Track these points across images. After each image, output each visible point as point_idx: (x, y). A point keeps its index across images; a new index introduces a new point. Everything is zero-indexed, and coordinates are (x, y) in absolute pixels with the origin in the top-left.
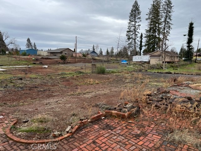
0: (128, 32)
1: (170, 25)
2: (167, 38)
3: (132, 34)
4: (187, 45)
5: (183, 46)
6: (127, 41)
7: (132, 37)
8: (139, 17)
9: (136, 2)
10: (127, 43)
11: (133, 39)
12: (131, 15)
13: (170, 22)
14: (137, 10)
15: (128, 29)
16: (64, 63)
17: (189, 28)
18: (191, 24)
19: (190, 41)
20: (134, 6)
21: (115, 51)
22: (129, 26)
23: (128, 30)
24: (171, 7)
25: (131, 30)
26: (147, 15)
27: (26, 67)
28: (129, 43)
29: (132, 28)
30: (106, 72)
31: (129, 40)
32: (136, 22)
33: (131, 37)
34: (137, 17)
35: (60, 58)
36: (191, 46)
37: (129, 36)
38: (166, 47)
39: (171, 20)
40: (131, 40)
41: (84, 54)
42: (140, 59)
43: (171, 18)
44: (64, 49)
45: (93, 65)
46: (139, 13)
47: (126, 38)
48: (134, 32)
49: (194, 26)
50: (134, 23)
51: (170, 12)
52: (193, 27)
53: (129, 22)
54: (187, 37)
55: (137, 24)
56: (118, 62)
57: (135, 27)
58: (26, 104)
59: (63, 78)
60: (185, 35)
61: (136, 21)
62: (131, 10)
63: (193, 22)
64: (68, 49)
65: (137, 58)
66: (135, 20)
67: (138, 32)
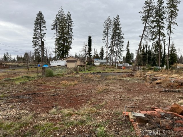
0: (34, 38)
1: (72, 36)
3: (38, 40)
4: (88, 53)
6: (34, 46)
7: (38, 44)
8: (44, 25)
9: (40, 13)
10: (34, 49)
11: (40, 45)
12: (36, 24)
14: (42, 20)
15: (34, 35)
20: (38, 16)
22: (35, 33)
23: (34, 37)
24: (71, 22)
25: (37, 37)
26: (52, 25)
28: (36, 49)
31: (36, 46)
33: (37, 43)
34: (42, 26)
36: (91, 54)
37: (35, 43)
39: (72, 32)
43: (72, 31)
46: (44, 23)
47: (33, 44)
48: (40, 39)
49: (91, 39)
50: (39, 31)
51: (70, 26)
53: (35, 29)
55: (42, 32)
57: (41, 34)
60: (86, 45)
61: (41, 29)
63: (91, 36)
67: (44, 40)
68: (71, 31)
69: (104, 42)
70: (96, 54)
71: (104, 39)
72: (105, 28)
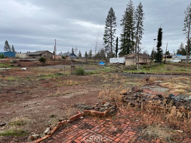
1: (142, 30)
2: (140, 42)
3: (108, 37)
4: (157, 48)
5: (153, 49)
6: (104, 44)
7: (109, 41)
8: (114, 22)
9: (112, 9)
10: (105, 46)
11: (110, 42)
12: (108, 21)
13: (142, 28)
14: (113, 16)
16: (43, 65)
17: (159, 33)
18: (160, 30)
19: (159, 44)
20: (109, 12)
21: (94, 54)
22: (106, 30)
23: (105, 34)
24: (143, 14)
26: (121, 21)
27: (3, 70)
28: (106, 46)
29: (109, 33)
30: (85, 73)
31: (106, 43)
32: (112, 27)
33: (107, 40)
35: (39, 61)
36: (160, 49)
37: (106, 40)
38: (139, 50)
39: (142, 26)
40: (107, 44)
41: (64, 56)
42: (116, 60)
43: (143, 24)
44: (43, 52)
45: (72, 67)
46: (114, 19)
47: (103, 41)
48: (110, 36)
49: (162, 31)
50: (110, 28)
51: (141, 19)
52: (162, 33)
53: (106, 26)
54: (157, 41)
55: (113, 29)
56: (96, 63)
57: (111, 31)
58: (3, 107)
59: (42, 79)
60: (155, 40)
62: (107, 16)
63: (161, 28)
64: (48, 51)
65: (114, 60)
66: (111, 25)
67: (114, 36)
68: (141, 24)
69: (184, 34)
70: (182, 49)
71: (185, 30)
72: (187, 16)
